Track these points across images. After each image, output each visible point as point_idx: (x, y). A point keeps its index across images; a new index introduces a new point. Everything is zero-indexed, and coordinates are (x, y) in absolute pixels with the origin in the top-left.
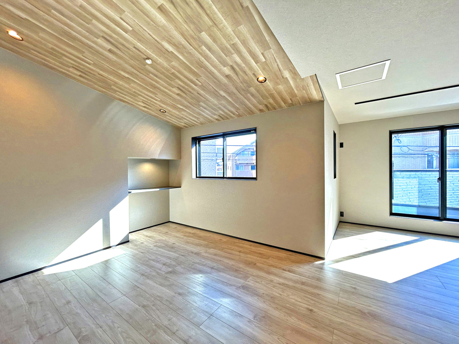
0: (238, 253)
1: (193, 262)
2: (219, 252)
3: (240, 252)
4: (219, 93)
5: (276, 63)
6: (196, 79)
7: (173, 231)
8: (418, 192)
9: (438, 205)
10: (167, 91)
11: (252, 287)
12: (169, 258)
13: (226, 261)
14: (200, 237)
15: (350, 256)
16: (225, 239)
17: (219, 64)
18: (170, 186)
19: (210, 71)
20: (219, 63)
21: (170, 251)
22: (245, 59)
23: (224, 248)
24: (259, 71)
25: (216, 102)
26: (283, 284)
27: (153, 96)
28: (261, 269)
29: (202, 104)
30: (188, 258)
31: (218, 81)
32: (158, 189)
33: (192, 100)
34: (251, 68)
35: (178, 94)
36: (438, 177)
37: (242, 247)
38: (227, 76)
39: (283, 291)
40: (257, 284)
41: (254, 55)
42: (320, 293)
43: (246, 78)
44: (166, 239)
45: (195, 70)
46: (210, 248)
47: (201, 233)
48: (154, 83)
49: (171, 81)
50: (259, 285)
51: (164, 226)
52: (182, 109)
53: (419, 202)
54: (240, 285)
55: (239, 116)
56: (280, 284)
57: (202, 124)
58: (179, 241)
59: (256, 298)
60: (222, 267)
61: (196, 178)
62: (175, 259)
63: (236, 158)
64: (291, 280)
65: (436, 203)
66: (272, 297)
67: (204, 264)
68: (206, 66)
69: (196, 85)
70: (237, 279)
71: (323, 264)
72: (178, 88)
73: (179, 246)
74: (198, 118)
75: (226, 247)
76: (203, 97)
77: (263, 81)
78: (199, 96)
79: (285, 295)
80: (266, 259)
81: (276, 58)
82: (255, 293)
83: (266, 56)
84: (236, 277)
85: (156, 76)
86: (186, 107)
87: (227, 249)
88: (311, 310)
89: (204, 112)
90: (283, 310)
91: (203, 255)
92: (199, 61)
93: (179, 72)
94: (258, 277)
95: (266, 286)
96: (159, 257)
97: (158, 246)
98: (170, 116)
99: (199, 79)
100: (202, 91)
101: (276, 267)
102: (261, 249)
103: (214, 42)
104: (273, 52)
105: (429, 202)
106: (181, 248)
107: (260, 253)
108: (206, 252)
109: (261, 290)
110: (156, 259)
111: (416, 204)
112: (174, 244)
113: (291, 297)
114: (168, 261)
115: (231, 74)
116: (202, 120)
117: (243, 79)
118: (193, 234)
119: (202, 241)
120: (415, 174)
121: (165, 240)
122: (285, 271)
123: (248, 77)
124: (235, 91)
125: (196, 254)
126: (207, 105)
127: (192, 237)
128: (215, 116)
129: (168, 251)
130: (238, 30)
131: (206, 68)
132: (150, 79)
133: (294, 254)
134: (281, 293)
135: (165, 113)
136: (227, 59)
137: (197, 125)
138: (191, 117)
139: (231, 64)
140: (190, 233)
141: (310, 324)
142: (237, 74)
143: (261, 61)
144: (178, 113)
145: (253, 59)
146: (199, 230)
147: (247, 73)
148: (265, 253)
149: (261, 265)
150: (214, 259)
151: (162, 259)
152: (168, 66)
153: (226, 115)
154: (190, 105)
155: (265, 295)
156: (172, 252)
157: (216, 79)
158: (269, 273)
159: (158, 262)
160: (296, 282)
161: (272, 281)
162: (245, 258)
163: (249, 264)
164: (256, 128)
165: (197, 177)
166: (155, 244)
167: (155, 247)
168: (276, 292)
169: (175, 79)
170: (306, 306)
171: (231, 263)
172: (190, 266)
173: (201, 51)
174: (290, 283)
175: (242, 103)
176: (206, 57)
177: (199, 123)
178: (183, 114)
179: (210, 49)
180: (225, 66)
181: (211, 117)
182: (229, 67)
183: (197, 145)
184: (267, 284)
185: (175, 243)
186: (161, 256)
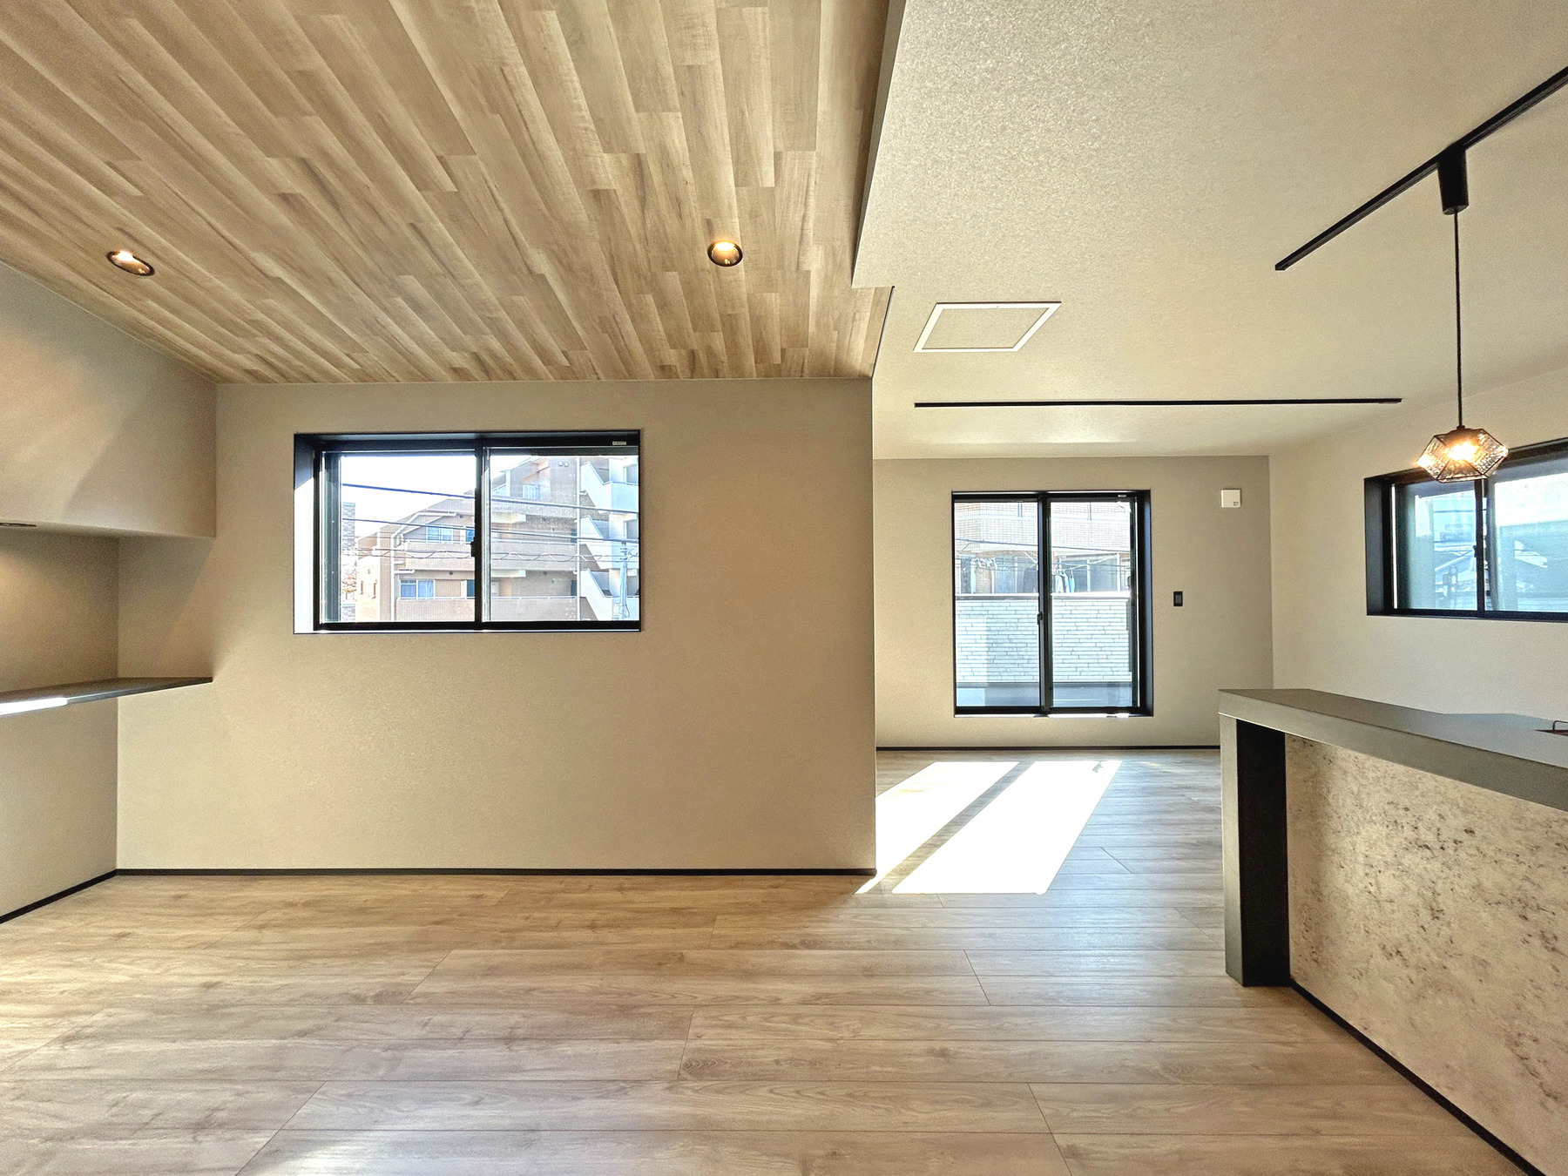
0: (587, 935)
1: (386, 1050)
2: (499, 955)
3: (593, 926)
4: (524, 256)
5: (803, 209)
6: (440, 159)
7: (164, 920)
8: (986, 649)
9: (1037, 679)
10: (220, 159)
11: (727, 1055)
12: (222, 1076)
13: (559, 982)
14: (362, 910)
15: (924, 846)
16: (494, 890)
17: (586, 129)
18: (121, 674)
19: (530, 145)
20: (592, 127)
21: (201, 1036)
22: (707, 150)
23: (517, 930)
24: (732, 218)
25: (488, 291)
26: (815, 1000)
27: (96, 160)
28: (711, 970)
29: (412, 283)
30: (343, 1034)
31: (546, 203)
32: (59, 701)
33: (366, 250)
34: (709, 195)
35: (286, 199)
36: (1037, 613)
37: (592, 906)
38: (599, 197)
39: (832, 1024)
40: (734, 1034)
41: (748, 150)
42: (930, 986)
43: (672, 225)
44: (137, 976)
45: (457, 111)
46: (447, 947)
47: (356, 890)
48: (139, 80)
49: (275, 114)
50: (743, 1034)
51: (86, 902)
52: (278, 280)
53: (990, 674)
54: (675, 1066)
55: (568, 374)
56: (804, 1003)
57: (364, 377)
58: (240, 963)
59: (763, 1092)
60: (552, 1017)
61: (315, 628)
62: (267, 1068)
63: (405, 546)
64: (828, 974)
65: (1033, 675)
66: (812, 1064)
67: (458, 1032)
68: (520, 111)
69: (423, 182)
70: (646, 1044)
71: (878, 890)
72: (305, 164)
73: (253, 992)
74: (352, 348)
75: (523, 923)
76: (433, 252)
77: (727, 262)
78: (416, 242)
79: (846, 1034)
80: (705, 924)
81: (811, 189)
82: (750, 1076)
83: (786, 170)
84: (634, 1037)
85: (177, 48)
86: (308, 275)
87: (529, 929)
88: (943, 1053)
89: (401, 320)
90: (875, 1095)
91: (426, 995)
92: (497, 71)
93: (356, 85)
94: (720, 1003)
95: (769, 1029)
96: (139, 1095)
97: (89, 1031)
98: (178, 302)
99: (453, 160)
100: (440, 224)
101: (760, 946)
102: (670, 893)
103: (615, 21)
104: (814, 166)
105: (1006, 674)
106: (275, 998)
107: (675, 911)
108: (434, 974)
109: (763, 1052)
110: (115, 1120)
111: (984, 680)
112: (209, 986)
113: (866, 1033)
114: (221, 1096)
115: (620, 192)
116: (374, 357)
117: (658, 231)
118: (307, 904)
119: (380, 929)
120: (980, 604)
121: (126, 983)
122: (794, 947)
123: (683, 226)
124: (601, 267)
125: (379, 999)
126: (439, 298)
127: (307, 923)
128: (454, 354)
129: (189, 1039)
130: (741, 17)
131: (516, 121)
132: (116, 44)
133: (782, 879)
134: (832, 1034)
135: (147, 280)
136: (635, 122)
137: (335, 379)
138: (315, 336)
139: (642, 151)
140: (291, 905)
141: (968, 1102)
142: (643, 201)
143: (757, 182)
144: (236, 296)
145: (737, 162)
146: (341, 880)
147: (685, 210)
148: (690, 904)
149: (704, 954)
150: (493, 994)
151: (163, 1098)
152: (292, 23)
153: (509, 360)
154: (337, 274)
155: (784, 1067)
156: (220, 1035)
157: (542, 189)
158: (750, 974)
159: (142, 1128)
160: (846, 975)
161: (775, 1002)
162: (628, 947)
163: (660, 964)
164: (639, 431)
165: (317, 626)
166: (65, 1028)
167: (72, 1048)
168: (814, 1037)
169: (305, 113)
170: (923, 1045)
171: (583, 984)
172: (381, 1073)
173: (530, 33)
174: (838, 988)
175: (607, 325)
176: (543, 75)
177: (353, 370)
178: (269, 312)
179: (578, 40)
180: (608, 148)
181: (432, 352)
182: (625, 160)
183: (323, 474)
184: (766, 1020)
185: (215, 979)
186: (146, 1082)
